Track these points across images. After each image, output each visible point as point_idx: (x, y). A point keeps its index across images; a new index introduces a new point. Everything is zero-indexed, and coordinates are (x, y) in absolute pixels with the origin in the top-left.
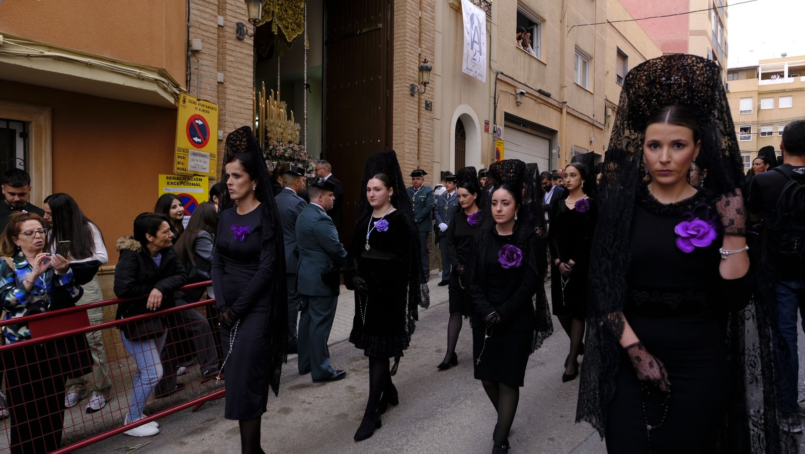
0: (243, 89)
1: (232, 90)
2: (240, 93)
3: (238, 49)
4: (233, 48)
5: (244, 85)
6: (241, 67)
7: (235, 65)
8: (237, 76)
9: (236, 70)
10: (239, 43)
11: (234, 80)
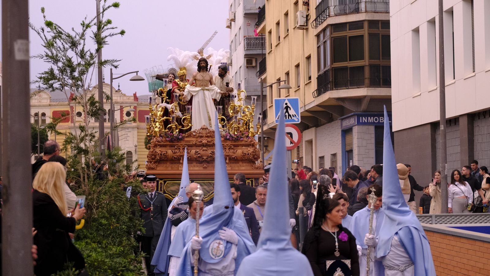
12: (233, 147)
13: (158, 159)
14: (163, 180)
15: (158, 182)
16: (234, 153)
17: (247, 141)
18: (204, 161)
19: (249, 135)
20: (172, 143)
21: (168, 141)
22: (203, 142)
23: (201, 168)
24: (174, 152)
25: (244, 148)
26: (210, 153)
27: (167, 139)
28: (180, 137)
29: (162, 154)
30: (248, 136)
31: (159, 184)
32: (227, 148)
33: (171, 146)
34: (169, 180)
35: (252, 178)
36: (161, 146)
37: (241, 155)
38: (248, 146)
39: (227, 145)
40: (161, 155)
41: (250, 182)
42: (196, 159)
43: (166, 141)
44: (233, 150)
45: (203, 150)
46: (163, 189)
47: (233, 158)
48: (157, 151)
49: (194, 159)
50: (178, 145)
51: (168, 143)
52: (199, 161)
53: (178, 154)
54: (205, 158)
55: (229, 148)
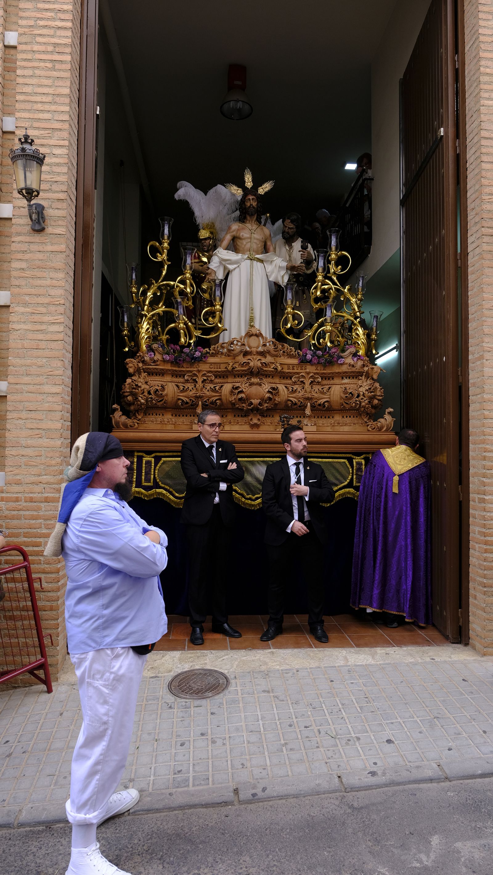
0: (43, 310)
1: (23, 313)
2: (36, 318)
3: (34, 247)
4: (25, 247)
5: (45, 302)
6: (39, 274)
7: (28, 273)
8: (33, 291)
9: (31, 280)
10: (37, 238)
11: (27, 298)
12: (320, 380)
13: (142, 404)
14: (153, 455)
15: (140, 459)
16: (323, 393)
17: (353, 366)
18: (252, 410)
19: (358, 351)
20: (179, 367)
21: (168, 362)
22: (252, 364)
23: (247, 427)
24: (182, 388)
25: (346, 381)
26: (269, 392)
27: (164, 357)
28: (198, 354)
29: (152, 392)
30: (355, 355)
31: (144, 465)
32: (308, 382)
33: (175, 374)
34: (167, 454)
35: (368, 453)
36: (151, 373)
37: (341, 398)
38: (356, 375)
39: (308, 373)
40: (149, 393)
41: (363, 462)
42: (233, 404)
43: (164, 361)
44: (320, 388)
45: (251, 384)
46: (152, 476)
47: (320, 405)
48: (140, 384)
49: (230, 406)
50: (191, 372)
51: (168, 367)
52: (242, 410)
53: (191, 393)
54: (255, 402)
55: (312, 382)
